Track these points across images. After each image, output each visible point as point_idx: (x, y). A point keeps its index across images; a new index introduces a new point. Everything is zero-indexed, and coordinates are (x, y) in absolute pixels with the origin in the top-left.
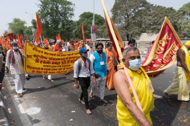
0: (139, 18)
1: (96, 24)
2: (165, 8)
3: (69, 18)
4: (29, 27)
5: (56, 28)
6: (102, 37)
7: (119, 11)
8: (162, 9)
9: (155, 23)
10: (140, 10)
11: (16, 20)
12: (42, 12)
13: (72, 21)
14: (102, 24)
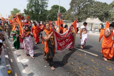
0: (86, 9)
1: (61, 12)
2: (101, 3)
3: (45, 9)
4: (22, 13)
5: (38, 14)
6: (64, 20)
7: (74, 5)
9: (95, 12)
10: (86, 4)
11: (15, 9)
12: (30, 5)
13: (47, 10)
14: (64, 12)
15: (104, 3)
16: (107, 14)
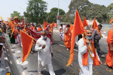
0: (84, 11)
1: (60, 14)
2: (100, 5)
3: (45, 11)
4: (22, 16)
5: (37, 16)
6: (63, 22)
7: (73, 7)
8: (98, 6)
9: (94, 14)
10: (85, 7)
11: (15, 12)
12: (29, 7)
13: (46, 13)
14: (63, 14)
15: (102, 6)
16: (106, 16)
